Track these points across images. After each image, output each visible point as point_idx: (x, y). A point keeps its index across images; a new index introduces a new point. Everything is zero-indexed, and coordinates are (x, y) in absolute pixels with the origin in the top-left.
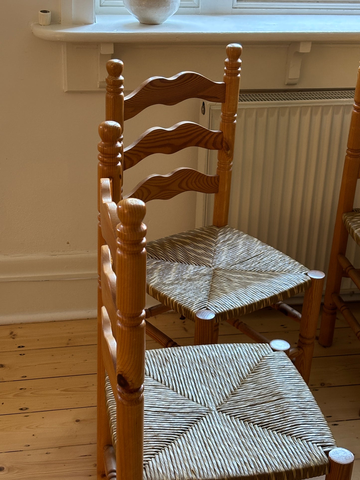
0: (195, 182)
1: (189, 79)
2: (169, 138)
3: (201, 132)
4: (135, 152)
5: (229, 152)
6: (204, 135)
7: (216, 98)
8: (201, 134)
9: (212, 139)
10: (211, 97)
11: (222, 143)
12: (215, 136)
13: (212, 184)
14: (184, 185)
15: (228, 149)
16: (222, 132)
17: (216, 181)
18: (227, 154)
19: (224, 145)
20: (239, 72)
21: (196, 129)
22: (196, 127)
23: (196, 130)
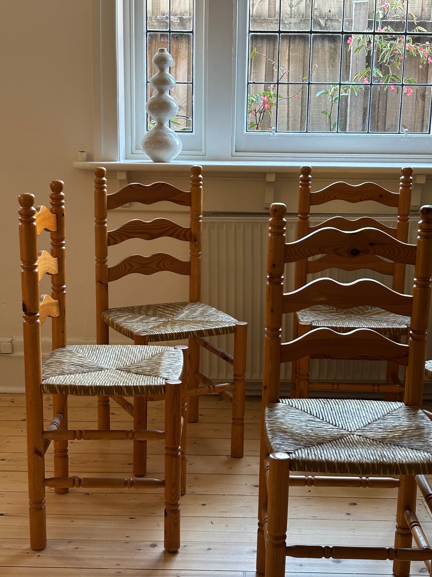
0: (171, 264)
1: (161, 187)
2: (147, 227)
3: (173, 226)
4: (117, 234)
5: (196, 243)
6: (175, 228)
7: (184, 202)
8: (173, 228)
9: (183, 233)
10: (180, 201)
11: (191, 237)
12: (185, 230)
13: (185, 267)
14: (161, 265)
15: (195, 241)
16: (190, 228)
17: (188, 265)
18: (195, 245)
19: (192, 238)
20: (201, 185)
21: (169, 223)
22: (168, 223)
23: (169, 225)
